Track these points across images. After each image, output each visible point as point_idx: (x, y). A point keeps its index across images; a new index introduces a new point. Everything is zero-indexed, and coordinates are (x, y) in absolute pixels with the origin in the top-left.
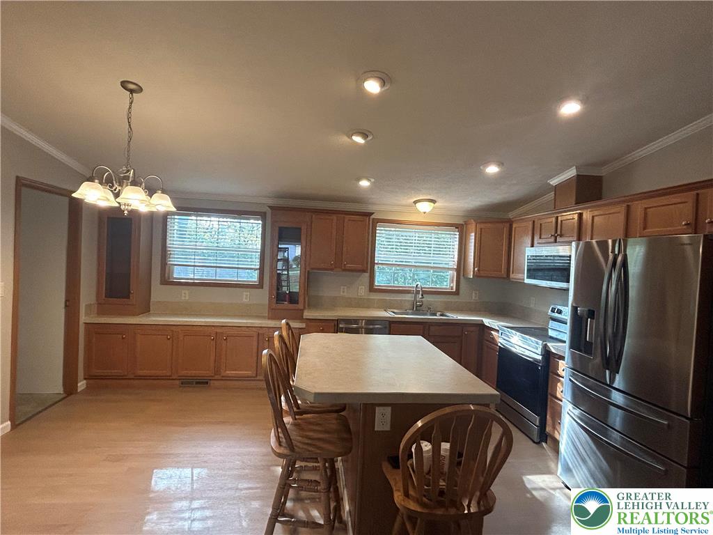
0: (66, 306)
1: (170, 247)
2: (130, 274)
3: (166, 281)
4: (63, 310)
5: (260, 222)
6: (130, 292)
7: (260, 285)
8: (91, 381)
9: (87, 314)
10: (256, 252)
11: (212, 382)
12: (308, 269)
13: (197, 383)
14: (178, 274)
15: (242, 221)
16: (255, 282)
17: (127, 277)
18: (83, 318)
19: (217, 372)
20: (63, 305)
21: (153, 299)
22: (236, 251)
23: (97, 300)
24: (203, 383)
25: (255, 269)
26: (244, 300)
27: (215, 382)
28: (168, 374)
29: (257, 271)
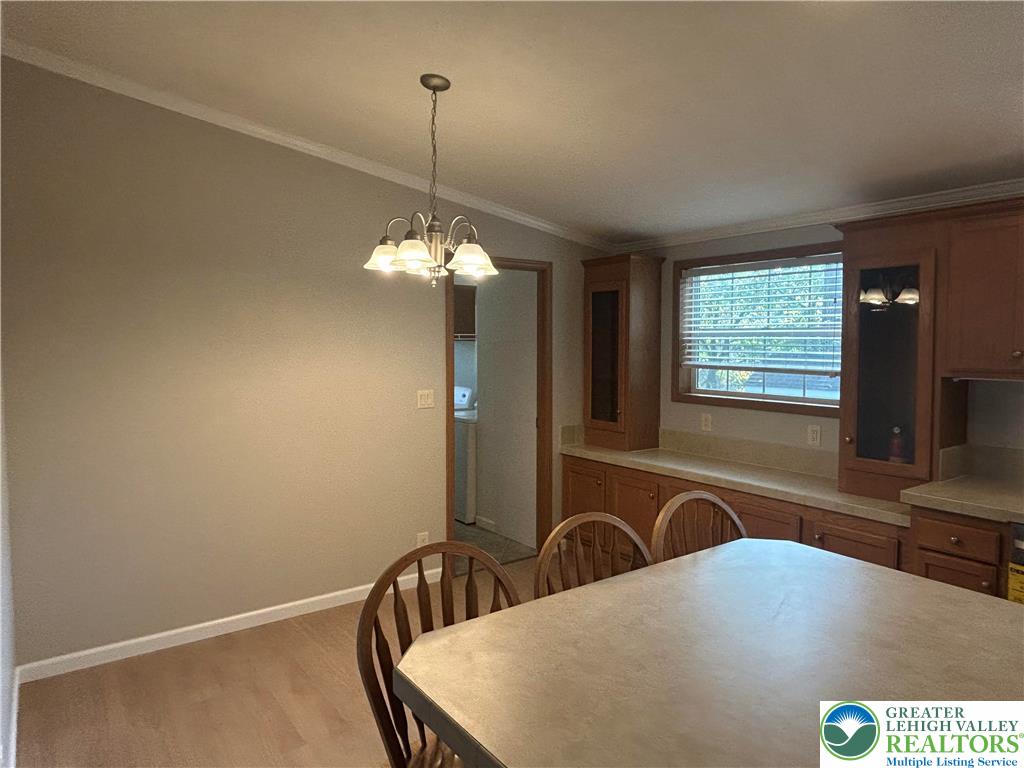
1: (687, 335)
2: (617, 382)
6: (616, 411)
9: (565, 442)
12: (941, 373)
15: (815, 268)
18: (558, 447)
21: (662, 427)
23: (584, 421)
25: (833, 374)
26: (810, 442)
29: (838, 378)
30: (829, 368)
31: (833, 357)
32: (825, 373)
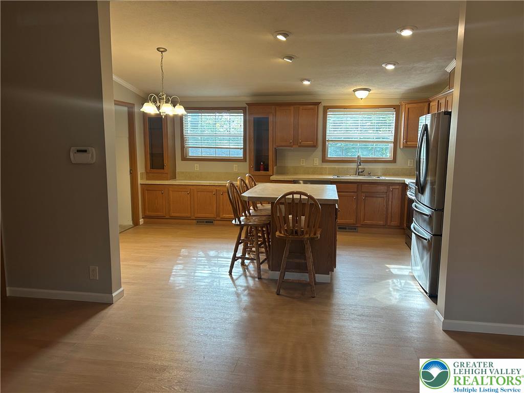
0: (131, 173)
1: (186, 135)
2: (163, 154)
3: (185, 158)
4: (129, 176)
5: (243, 115)
6: (164, 165)
7: (244, 160)
8: (146, 220)
9: (142, 179)
10: (241, 136)
11: (215, 222)
12: (274, 147)
13: (206, 222)
14: (192, 153)
15: (231, 114)
16: (241, 157)
17: (162, 155)
18: (140, 181)
19: (218, 215)
20: (129, 173)
21: (177, 171)
22: (228, 136)
23: (146, 171)
24: (209, 222)
25: (241, 149)
26: (235, 170)
27: (217, 222)
28: (188, 216)
29: (242, 150)
30: (239, 147)
31: (241, 143)
32: (238, 148)
